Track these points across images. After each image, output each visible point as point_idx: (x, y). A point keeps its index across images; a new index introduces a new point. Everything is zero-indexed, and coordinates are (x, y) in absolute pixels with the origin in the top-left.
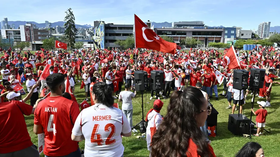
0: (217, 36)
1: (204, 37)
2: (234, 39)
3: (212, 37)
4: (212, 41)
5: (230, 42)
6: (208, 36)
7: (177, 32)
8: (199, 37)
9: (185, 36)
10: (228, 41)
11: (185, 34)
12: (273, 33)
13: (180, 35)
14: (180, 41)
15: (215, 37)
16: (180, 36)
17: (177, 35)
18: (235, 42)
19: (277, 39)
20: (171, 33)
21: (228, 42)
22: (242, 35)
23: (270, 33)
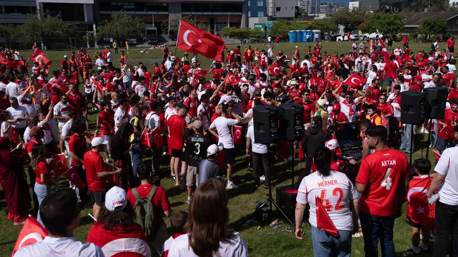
0: (234, 13)
1: (208, 15)
2: (268, 20)
3: (222, 15)
4: (224, 23)
5: (261, 26)
6: (214, 13)
7: (148, 4)
8: (197, 15)
9: (166, 13)
10: (255, 24)
11: (165, 9)
12: (326, 4)
13: (155, 11)
14: (155, 26)
15: (230, 15)
16: (156, 13)
17: (147, 11)
18: (271, 26)
19: (345, 19)
20: (133, 7)
21: (256, 26)
22: (278, 9)
23: (322, 4)
